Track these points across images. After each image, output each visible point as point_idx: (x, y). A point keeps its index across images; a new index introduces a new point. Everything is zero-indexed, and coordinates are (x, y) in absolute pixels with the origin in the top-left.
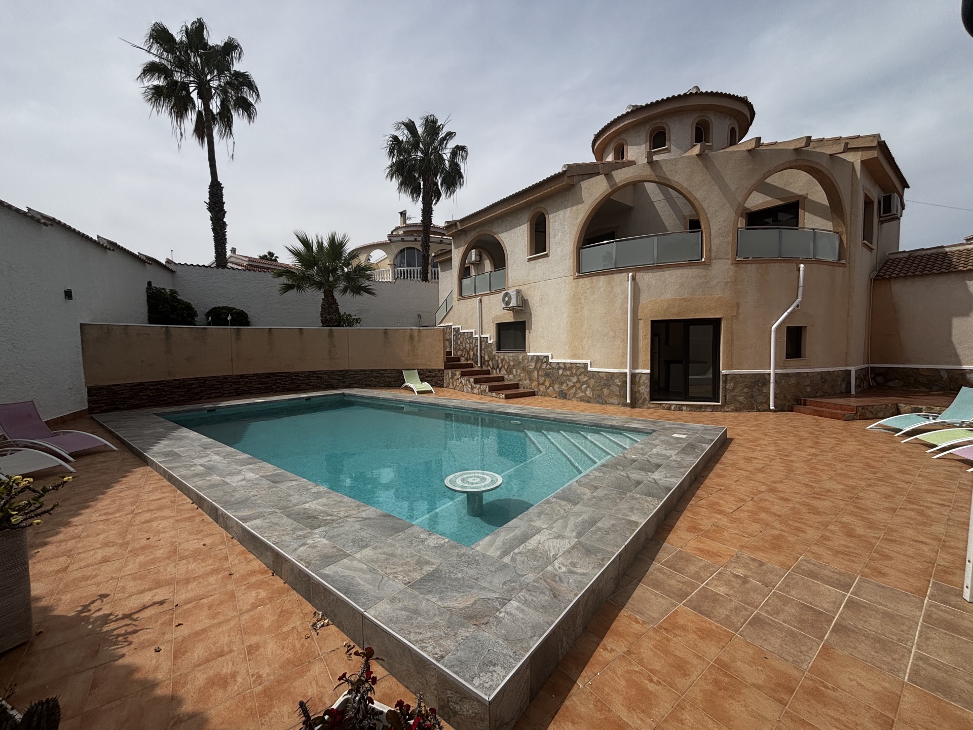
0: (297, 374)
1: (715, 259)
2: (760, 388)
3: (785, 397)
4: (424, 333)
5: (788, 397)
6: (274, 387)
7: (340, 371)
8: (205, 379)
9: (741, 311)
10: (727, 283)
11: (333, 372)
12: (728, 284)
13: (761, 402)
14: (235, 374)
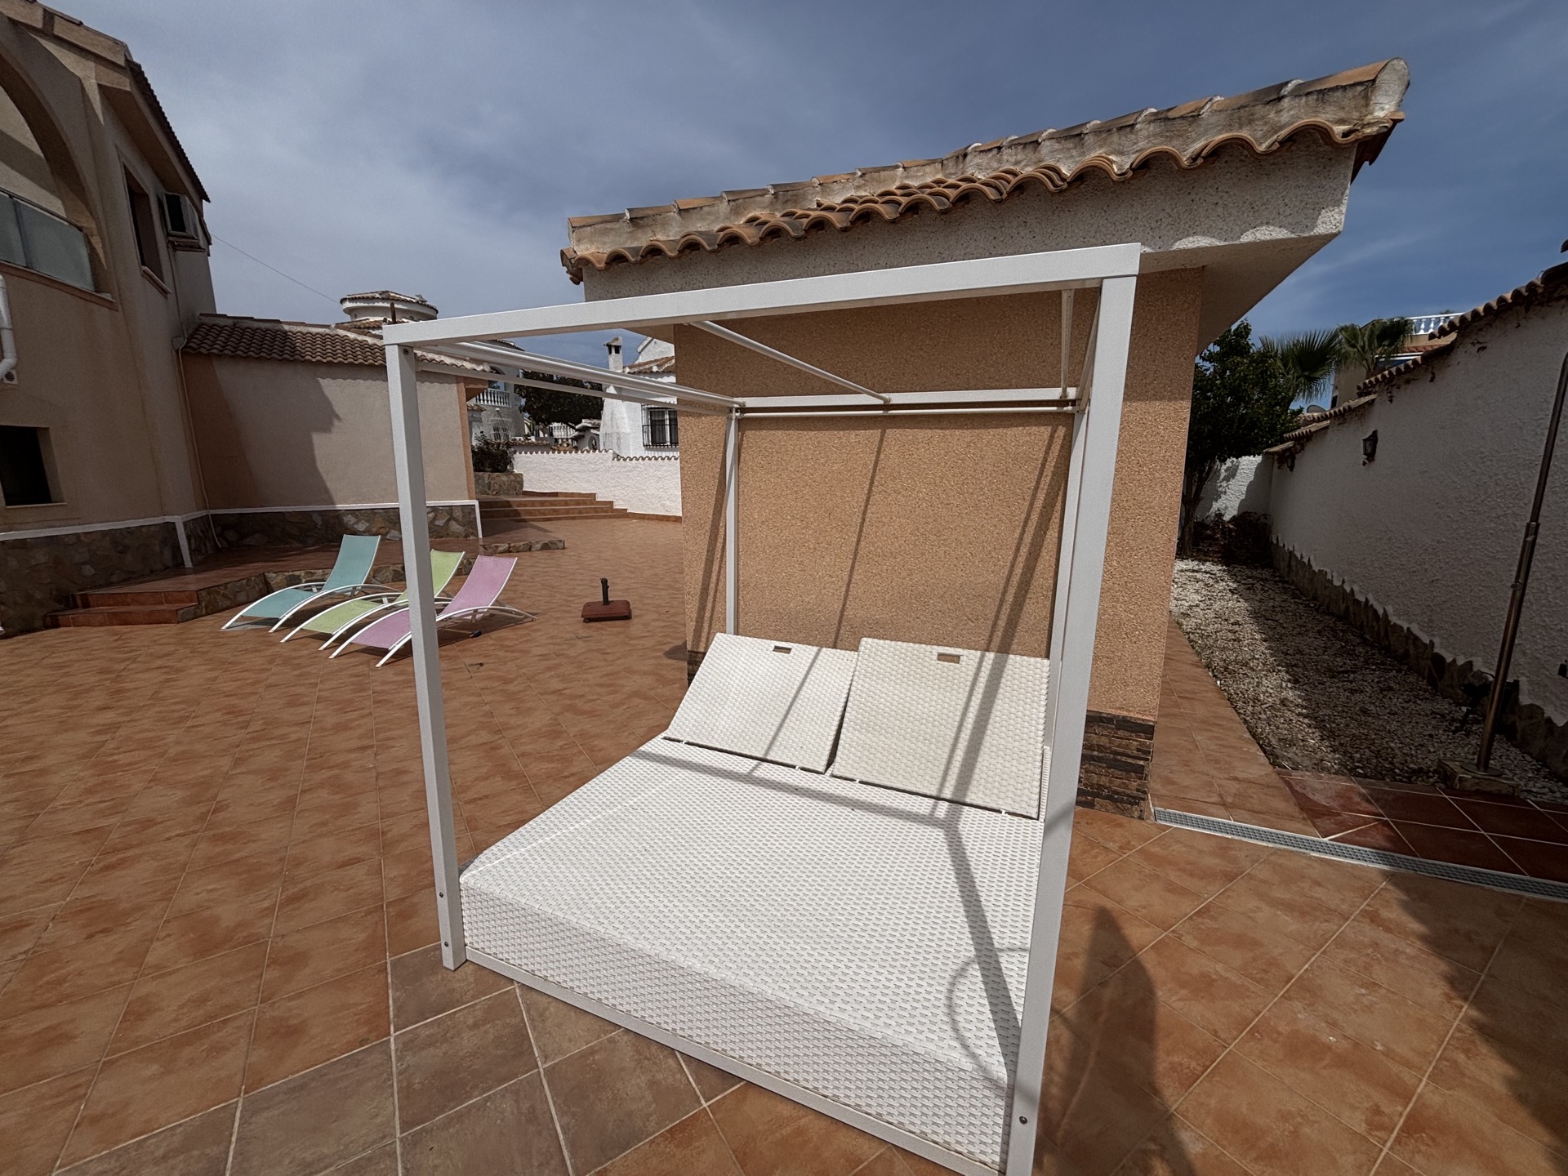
3: (29, 598)
5: (38, 596)
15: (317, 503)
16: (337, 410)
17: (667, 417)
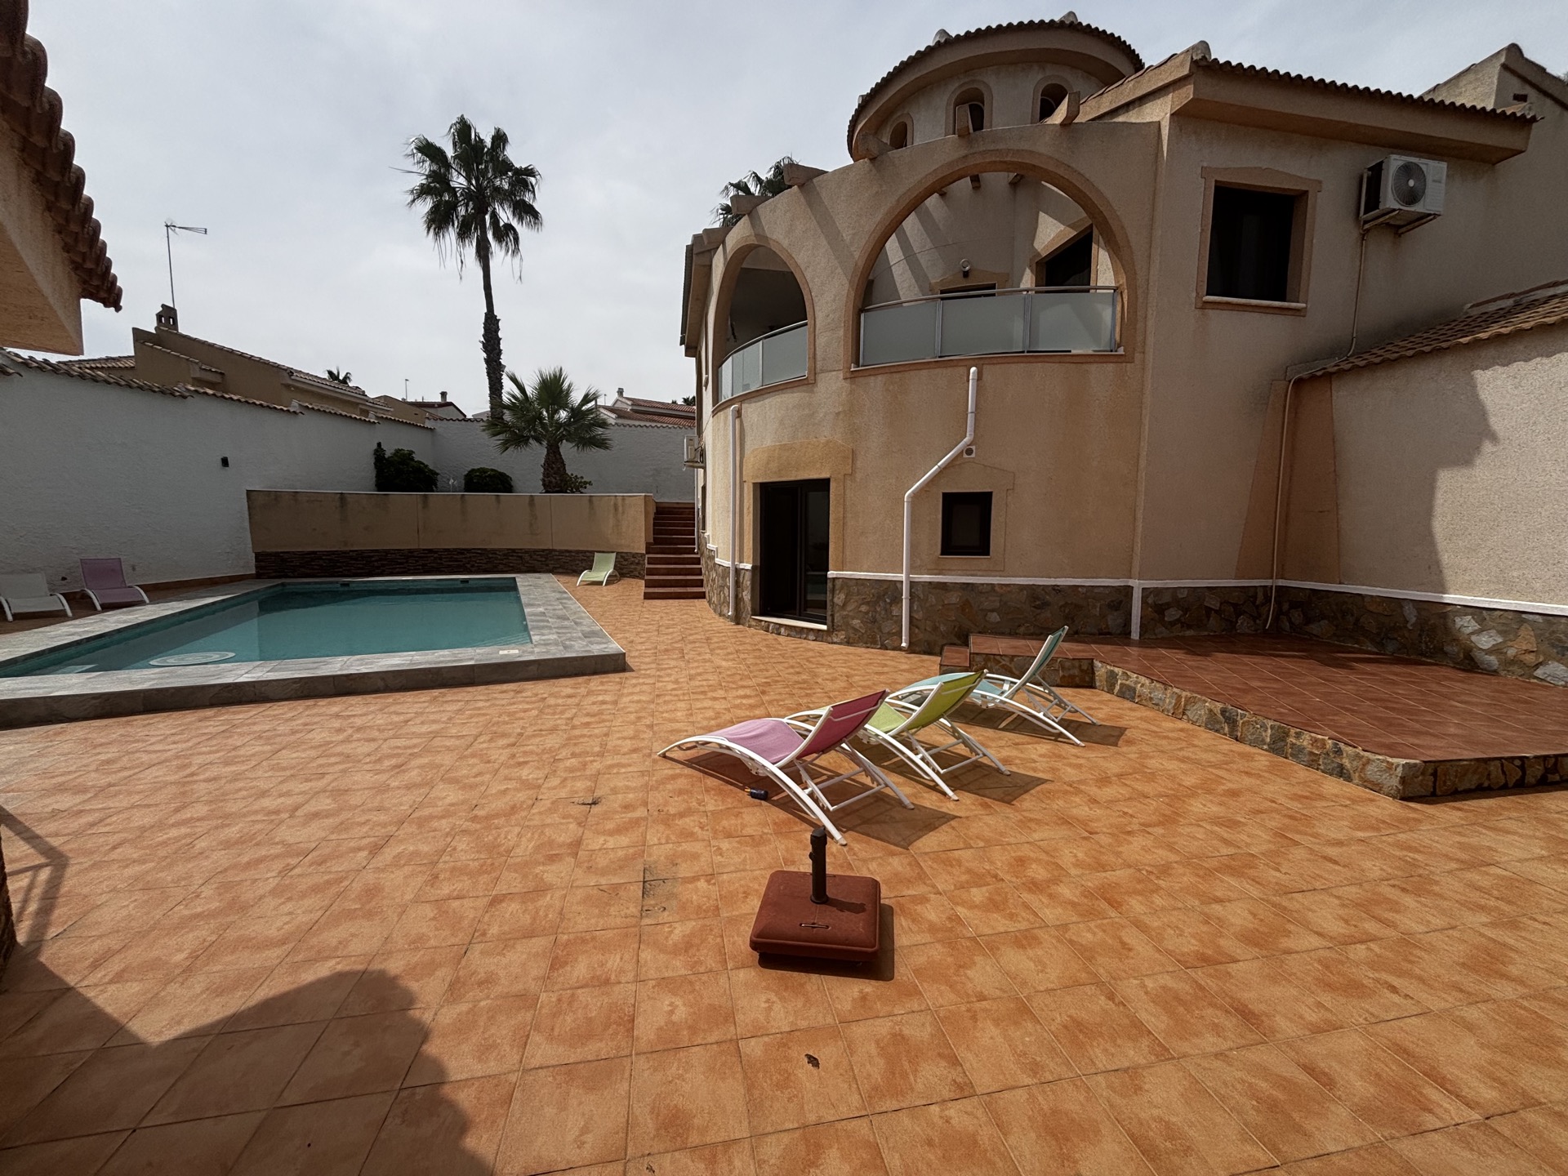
0: (494, 551)
1: (822, 371)
2: (888, 606)
3: (935, 629)
4: (627, 502)
5: (942, 628)
6: (468, 566)
7: (543, 550)
8: (387, 552)
9: (859, 464)
10: (838, 414)
11: (535, 551)
12: (841, 417)
13: (889, 633)
14: (422, 547)
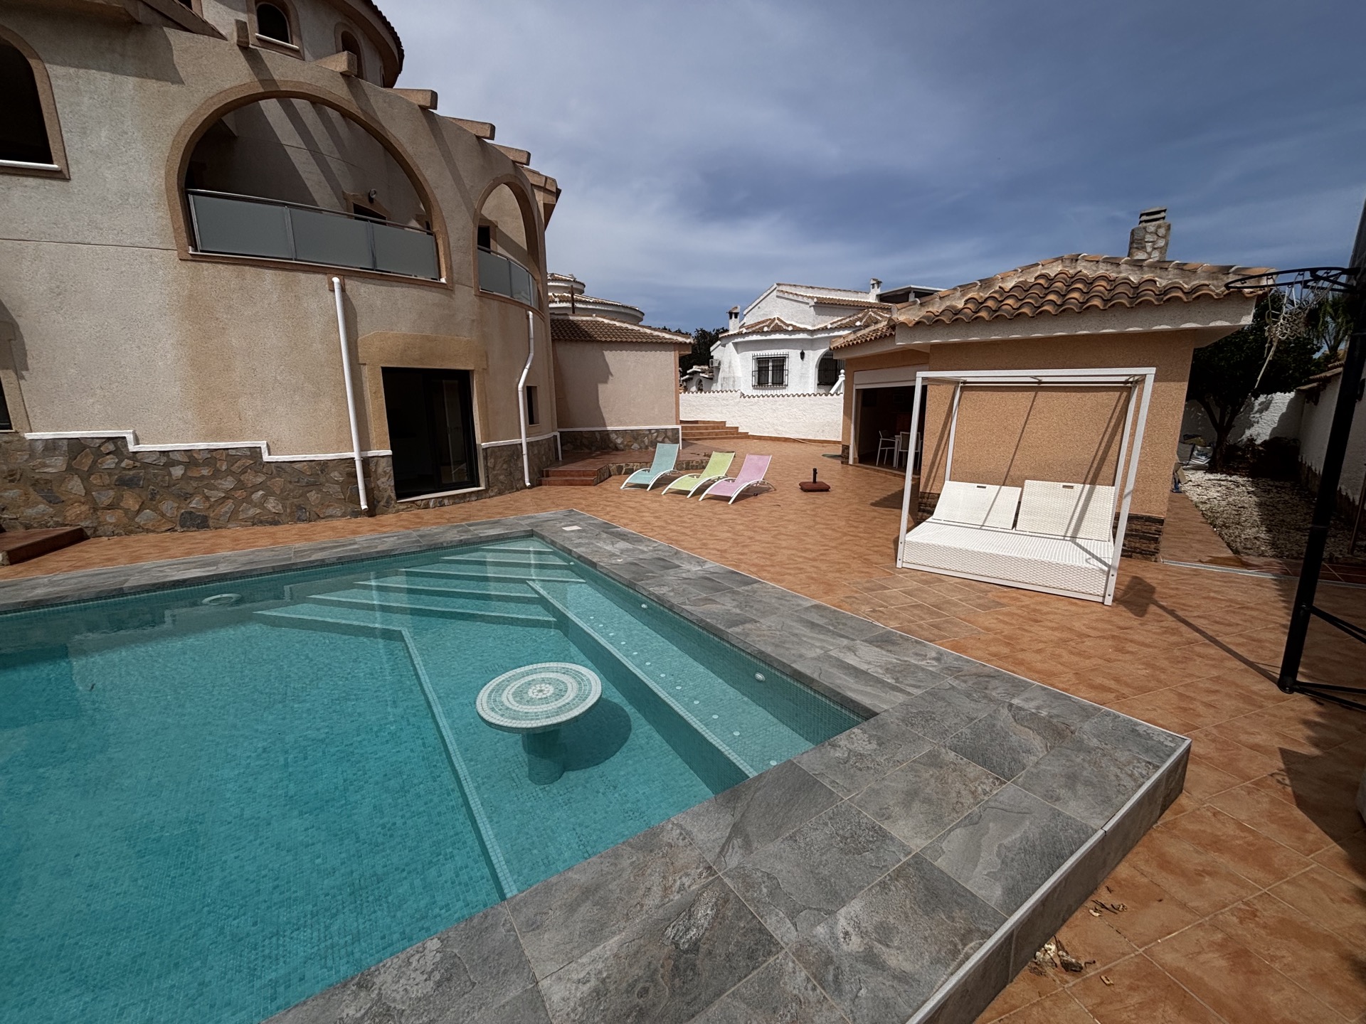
1: (457, 282)
2: (516, 461)
5: (537, 469)
9: (490, 362)
10: (473, 321)
12: (475, 324)
13: (519, 479)
15: (598, 426)
16: (612, 371)
17: (770, 364)
